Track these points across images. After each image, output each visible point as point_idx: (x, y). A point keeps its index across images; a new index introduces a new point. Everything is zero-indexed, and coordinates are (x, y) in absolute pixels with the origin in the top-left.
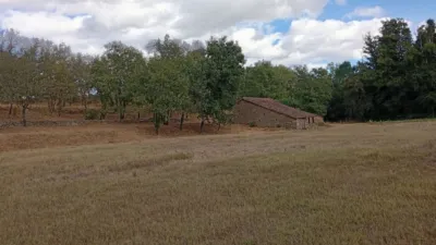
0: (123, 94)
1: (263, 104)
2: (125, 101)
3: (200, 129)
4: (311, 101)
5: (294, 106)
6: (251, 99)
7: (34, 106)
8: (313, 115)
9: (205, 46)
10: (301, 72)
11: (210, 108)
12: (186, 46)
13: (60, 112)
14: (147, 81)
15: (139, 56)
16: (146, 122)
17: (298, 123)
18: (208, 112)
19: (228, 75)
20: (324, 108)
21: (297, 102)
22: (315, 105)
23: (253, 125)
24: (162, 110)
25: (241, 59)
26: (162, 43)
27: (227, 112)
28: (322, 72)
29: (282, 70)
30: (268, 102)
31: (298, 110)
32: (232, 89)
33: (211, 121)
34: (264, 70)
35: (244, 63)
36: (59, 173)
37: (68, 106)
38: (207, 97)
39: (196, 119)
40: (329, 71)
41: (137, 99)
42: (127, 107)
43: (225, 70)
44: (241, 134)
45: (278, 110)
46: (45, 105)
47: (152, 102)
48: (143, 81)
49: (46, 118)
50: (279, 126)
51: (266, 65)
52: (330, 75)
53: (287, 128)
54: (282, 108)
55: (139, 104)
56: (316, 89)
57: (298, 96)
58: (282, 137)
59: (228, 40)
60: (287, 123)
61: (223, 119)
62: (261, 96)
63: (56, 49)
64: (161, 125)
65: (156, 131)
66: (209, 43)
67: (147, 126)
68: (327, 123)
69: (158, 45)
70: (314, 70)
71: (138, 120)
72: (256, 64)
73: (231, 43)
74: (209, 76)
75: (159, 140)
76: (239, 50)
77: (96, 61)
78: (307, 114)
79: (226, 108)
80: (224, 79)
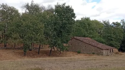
0: (7, 33)
1: (85, 41)
2: (7, 37)
3: (50, 54)
4: (112, 40)
5: (102, 42)
6: (78, 38)
8: (112, 48)
9: (54, 8)
10: (106, 24)
11: (55, 43)
12: (43, 8)
14: (20, 26)
15: (16, 12)
16: (19, 49)
17: (104, 52)
18: (54, 45)
19: (65, 24)
20: (119, 44)
21: (103, 40)
22: (113, 43)
23: (79, 53)
24: (28, 43)
25: (74, 15)
26: (30, 5)
27: (65, 45)
28: (117, 24)
29: (96, 22)
30: (87, 40)
31: (104, 45)
32: (68, 32)
33: (56, 49)
34: (86, 23)
35: (75, 18)
38: (54, 36)
39: (47, 48)
40: (122, 24)
41: (14, 36)
42: (9, 41)
43: (64, 21)
44: (72, 57)
45: (93, 44)
47: (22, 37)
48: (18, 26)
50: (93, 54)
51: (87, 19)
52: (122, 26)
53: (98, 54)
54: (95, 43)
55: (15, 39)
56: (114, 33)
57: (104, 37)
58: (95, 60)
59: (66, 5)
60: (98, 52)
61: (62, 49)
62: (84, 36)
64: (27, 51)
65: (25, 54)
66: (56, 6)
67: (20, 51)
68: (121, 53)
69: (27, 7)
70: (113, 23)
71: (13, 48)
72: (82, 19)
73: (68, 7)
74: (55, 24)
75: (26, 59)
76: (73, 11)
78: (110, 47)
79: (64, 42)
80: (63, 27)
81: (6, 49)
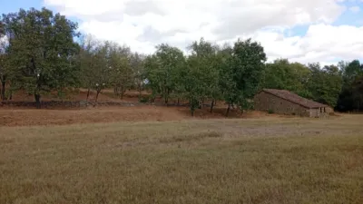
0: (168, 84)
1: (281, 95)
2: (170, 89)
3: (227, 113)
4: (323, 93)
5: (308, 97)
6: (269, 90)
7: (104, 91)
8: (324, 106)
9: (233, 46)
10: (314, 68)
11: (235, 97)
12: (217, 48)
13: (122, 96)
14: (186, 74)
15: (180, 54)
16: (184, 106)
17: (312, 112)
18: (231, 101)
19: (250, 70)
20: (334, 100)
21: (310, 94)
22: (326, 97)
23: (271, 112)
24: (197, 97)
25: (263, 56)
26: (198, 44)
27: (249, 101)
28: (333, 69)
29: (298, 66)
30: (283, 93)
31: (311, 101)
32: (255, 82)
33: (235, 107)
34: (282, 68)
35: (265, 60)
36: (124, 141)
37: (127, 92)
38: (233, 88)
39: (222, 105)
40: (339, 68)
41: (179, 87)
42: (171, 94)
43: (248, 66)
44: (261, 119)
45: (294, 100)
46: (111, 91)
47: (188, 90)
48: (183, 74)
49: (113, 100)
50: (294, 114)
51: (284, 62)
52: (341, 72)
53: (301, 116)
54: (296, 98)
55: (179, 92)
56: (328, 84)
57: (311, 89)
58: (298, 124)
59: (252, 41)
60: (302, 111)
61: (245, 106)
62: (279, 88)
63: (120, 49)
64: (196, 109)
65: (192, 113)
66: (236, 44)
67: (184, 109)
68: (336, 113)
69: (195, 46)
70: (326, 67)
71: (177, 105)
72: (275, 61)
73: (255, 44)
74: (235, 70)
75: (195, 120)
76: (262, 49)
77: (148, 59)
78: (320, 105)
79: (248, 97)
80: (247, 73)
81: (168, 106)
